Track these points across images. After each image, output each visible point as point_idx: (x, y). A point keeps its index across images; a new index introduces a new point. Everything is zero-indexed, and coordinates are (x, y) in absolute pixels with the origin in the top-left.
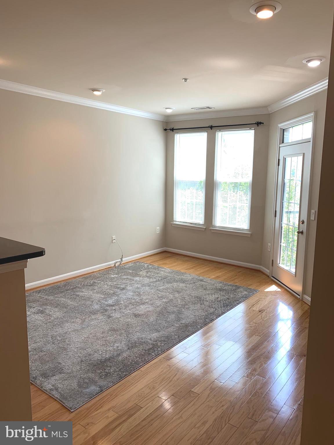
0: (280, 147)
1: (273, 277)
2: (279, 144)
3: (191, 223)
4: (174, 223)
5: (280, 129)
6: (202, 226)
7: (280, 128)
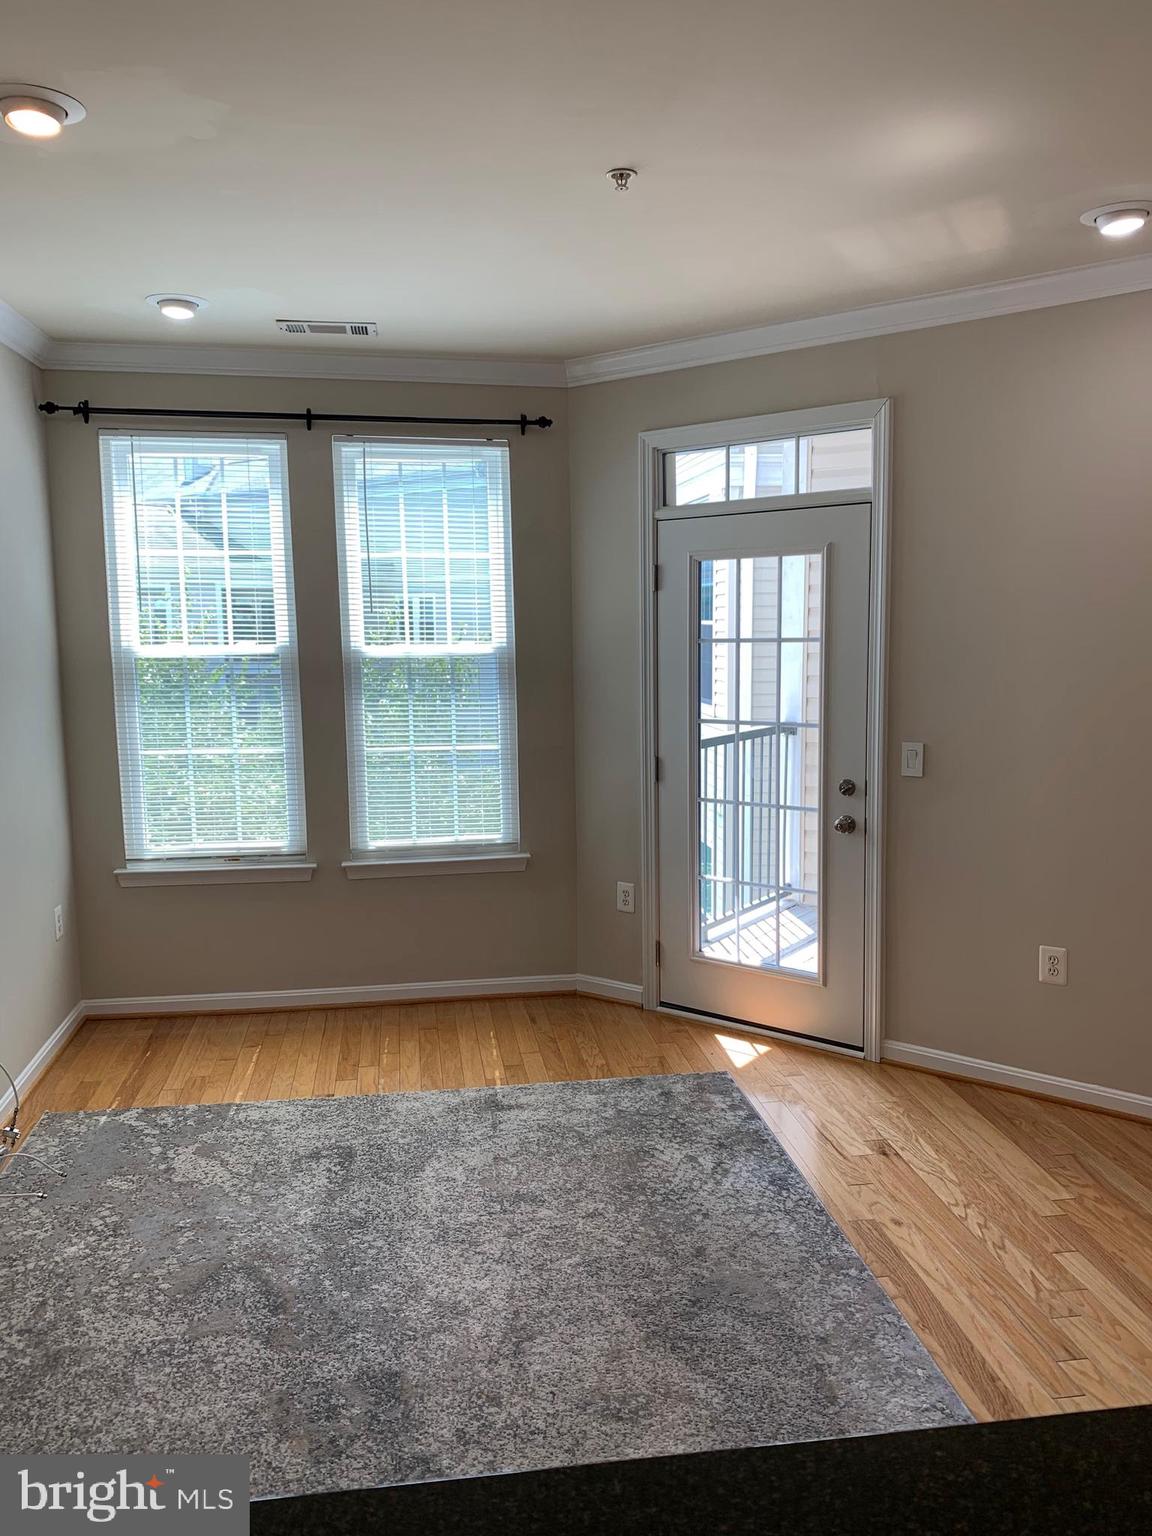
0: (656, 521)
1: (663, 1004)
2: (654, 510)
3: (234, 858)
4: (131, 868)
5: (653, 452)
6: (301, 861)
7: (654, 449)
